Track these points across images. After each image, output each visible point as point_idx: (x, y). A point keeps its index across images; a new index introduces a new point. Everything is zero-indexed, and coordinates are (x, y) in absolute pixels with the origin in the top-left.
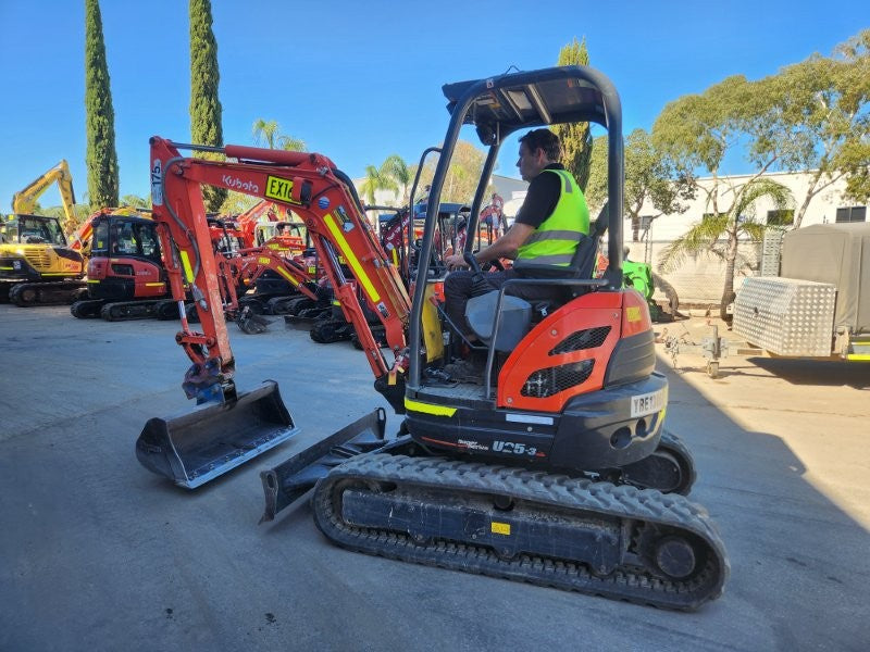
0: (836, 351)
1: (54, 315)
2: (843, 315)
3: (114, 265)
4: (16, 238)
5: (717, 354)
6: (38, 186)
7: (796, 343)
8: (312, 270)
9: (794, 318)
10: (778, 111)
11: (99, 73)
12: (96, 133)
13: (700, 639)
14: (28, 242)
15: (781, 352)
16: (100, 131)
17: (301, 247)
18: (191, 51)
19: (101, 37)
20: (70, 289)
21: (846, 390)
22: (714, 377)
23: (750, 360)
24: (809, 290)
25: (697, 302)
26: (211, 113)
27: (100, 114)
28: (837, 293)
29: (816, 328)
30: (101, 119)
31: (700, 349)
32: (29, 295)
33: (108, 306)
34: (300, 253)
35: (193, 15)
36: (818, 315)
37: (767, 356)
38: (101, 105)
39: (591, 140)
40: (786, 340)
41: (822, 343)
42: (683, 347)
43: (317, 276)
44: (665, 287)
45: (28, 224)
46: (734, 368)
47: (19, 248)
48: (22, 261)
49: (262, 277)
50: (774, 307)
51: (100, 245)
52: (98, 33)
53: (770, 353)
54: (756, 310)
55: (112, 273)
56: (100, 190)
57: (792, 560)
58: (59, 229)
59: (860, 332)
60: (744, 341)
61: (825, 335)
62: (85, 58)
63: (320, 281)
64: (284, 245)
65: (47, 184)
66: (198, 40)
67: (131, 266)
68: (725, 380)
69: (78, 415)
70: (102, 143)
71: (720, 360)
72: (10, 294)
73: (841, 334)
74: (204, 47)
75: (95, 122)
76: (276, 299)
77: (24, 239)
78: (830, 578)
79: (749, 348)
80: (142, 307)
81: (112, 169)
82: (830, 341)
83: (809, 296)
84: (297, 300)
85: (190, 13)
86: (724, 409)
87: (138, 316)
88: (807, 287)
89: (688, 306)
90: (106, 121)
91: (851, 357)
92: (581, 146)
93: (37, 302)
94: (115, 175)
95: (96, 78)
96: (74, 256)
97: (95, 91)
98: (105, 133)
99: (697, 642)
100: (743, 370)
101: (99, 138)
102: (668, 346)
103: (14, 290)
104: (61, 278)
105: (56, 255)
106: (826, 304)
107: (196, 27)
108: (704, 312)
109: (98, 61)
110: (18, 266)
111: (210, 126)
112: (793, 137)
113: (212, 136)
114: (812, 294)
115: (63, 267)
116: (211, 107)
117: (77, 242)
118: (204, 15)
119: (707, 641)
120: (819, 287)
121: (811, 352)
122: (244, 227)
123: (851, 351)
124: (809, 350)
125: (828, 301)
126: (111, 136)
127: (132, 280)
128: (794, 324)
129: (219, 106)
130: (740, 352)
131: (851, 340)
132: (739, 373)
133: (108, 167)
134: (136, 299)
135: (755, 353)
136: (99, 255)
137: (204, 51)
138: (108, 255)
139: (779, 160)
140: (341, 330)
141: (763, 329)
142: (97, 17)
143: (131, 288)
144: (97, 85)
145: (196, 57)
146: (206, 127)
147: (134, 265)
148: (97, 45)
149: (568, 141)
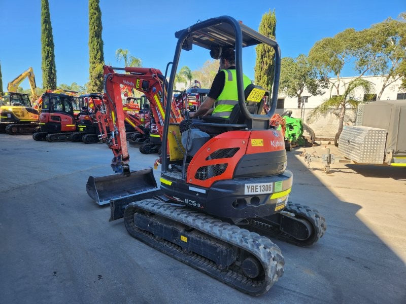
0: (386, 162)
1: (26, 139)
2: (389, 145)
3: (52, 116)
4: (8, 103)
5: (329, 162)
6: (19, 79)
7: (366, 157)
8: (142, 120)
9: (366, 145)
10: (370, 46)
11: (47, 26)
12: (46, 55)
13: (298, 293)
14: (14, 105)
15: (359, 161)
16: (48, 54)
17: (138, 109)
18: (89, 16)
19: (48, 9)
20: (33, 127)
21: (391, 180)
22: (327, 173)
23: (345, 165)
24: (374, 132)
25: (324, 137)
26: (98, 46)
27: (48, 45)
28: (387, 133)
29: (376, 150)
30: (48, 48)
31: (321, 160)
32: (14, 130)
33: (49, 135)
34: (138, 112)
36: (377, 145)
37: (353, 163)
38: (48, 41)
40: (362, 156)
41: (379, 158)
42: (313, 158)
43: (144, 123)
44: (309, 130)
45: (15, 97)
46: (338, 169)
47: (10, 108)
48: (11, 114)
50: (357, 140)
51: (46, 107)
52: (47, 7)
53: (354, 162)
54: (349, 141)
55: (51, 120)
56: (48, 81)
57: (348, 258)
58: (29, 100)
59: (398, 152)
60: (343, 156)
61: (381, 154)
62: (41, 19)
63: (146, 125)
64: (130, 108)
65: (23, 78)
66: (92, 10)
67: (59, 117)
68: (332, 174)
69: (28, 184)
70: (49, 59)
71: (330, 165)
72: (6, 129)
73: (388, 153)
74: (95, 14)
75: (45, 49)
77: (12, 104)
78: (365, 267)
79: (345, 160)
80: (65, 136)
81: (53, 72)
82: (383, 156)
83: (374, 135)
84: (135, 134)
86: (329, 188)
87: (63, 140)
88: (373, 130)
89: (320, 139)
90: (50, 49)
91: (393, 164)
92: (271, 62)
93: (18, 133)
94: (55, 75)
95: (46, 29)
96: (35, 112)
97: (45, 35)
98: (50, 55)
99: (295, 294)
100: (342, 170)
101: (47, 57)
102: (306, 158)
103: (8, 128)
104: (29, 122)
105: (27, 111)
106: (381, 139)
107: (91, 4)
108: (328, 142)
109: (47, 21)
110: (9, 116)
111: (98, 52)
112: (377, 58)
113: (99, 56)
114: (375, 134)
115: (30, 117)
116: (98, 42)
117: (37, 106)
119: (300, 294)
120: (379, 131)
121: (374, 161)
123: (393, 161)
124: (372, 161)
125: (383, 138)
126: (53, 56)
127: (60, 123)
128: (366, 148)
129: (102, 42)
130: (341, 161)
131: (393, 156)
132: (340, 171)
133: (51, 71)
134: (62, 132)
135: (347, 162)
136: (45, 111)
138: (49, 111)
139: (369, 70)
140: (154, 148)
141: (352, 150)
143: (60, 127)
144: (46, 32)
145: (91, 19)
146: (96, 52)
147: (61, 116)
148: (46, 13)
149: (265, 59)
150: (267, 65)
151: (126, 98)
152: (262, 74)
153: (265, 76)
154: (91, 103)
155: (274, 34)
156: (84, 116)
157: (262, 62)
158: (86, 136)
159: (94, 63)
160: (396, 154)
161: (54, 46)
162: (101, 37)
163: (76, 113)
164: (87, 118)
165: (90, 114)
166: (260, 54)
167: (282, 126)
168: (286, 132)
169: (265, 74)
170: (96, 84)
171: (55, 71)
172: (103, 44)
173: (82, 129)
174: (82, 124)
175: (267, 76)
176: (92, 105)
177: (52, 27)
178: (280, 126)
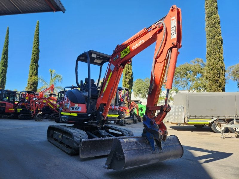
0: (186, 121)
2: (186, 113)
3: (0, 103)
7: (176, 120)
10: (179, 75)
11: (5, 56)
12: (2, 71)
15: (173, 122)
16: (3, 71)
17: (56, 100)
19: (8, 47)
21: (189, 132)
27: (4, 66)
28: (184, 108)
29: (180, 116)
30: (4, 68)
35: (34, 44)
36: (180, 113)
37: (171, 123)
38: (4, 64)
39: (133, 77)
40: (174, 119)
41: (182, 120)
43: (59, 107)
49: (44, 108)
52: (7, 46)
66: (34, 49)
67: (5, 104)
70: (3, 74)
73: (186, 117)
74: (36, 51)
75: (2, 68)
76: (47, 114)
80: (7, 116)
81: (4, 81)
82: (184, 119)
83: (178, 108)
85: (33, 43)
90: (5, 68)
92: (131, 78)
94: (5, 83)
95: (4, 57)
97: (3, 61)
98: (4, 71)
107: (34, 46)
109: (6, 54)
111: (35, 70)
112: (183, 81)
113: (35, 73)
116: (36, 66)
118: (37, 44)
120: (180, 106)
122: (40, 95)
123: (188, 121)
124: (179, 121)
125: (182, 109)
126: (6, 72)
127: (5, 108)
128: (175, 115)
129: (38, 66)
133: (3, 80)
134: (5, 113)
135: (168, 123)
137: (36, 52)
142: (7, 43)
143: (4, 110)
144: (4, 59)
145: (33, 53)
146: (33, 70)
147: (6, 104)
148: (6, 49)
149: (127, 76)
150: (128, 79)
151: (49, 94)
152: (126, 84)
153: (128, 85)
154: (26, 97)
155: (131, 65)
156: (21, 103)
157: (126, 78)
158: (21, 115)
159: (32, 76)
160: (189, 118)
161: (7, 67)
162: (38, 62)
163: (16, 103)
164: (23, 104)
165: (25, 102)
166: (125, 74)
167: (137, 108)
168: (139, 112)
169: (127, 84)
170: (31, 88)
171: (5, 81)
172: (38, 67)
173: (19, 111)
174: (19, 108)
175: (129, 85)
176: (27, 98)
177: (8, 57)
178: (136, 109)
